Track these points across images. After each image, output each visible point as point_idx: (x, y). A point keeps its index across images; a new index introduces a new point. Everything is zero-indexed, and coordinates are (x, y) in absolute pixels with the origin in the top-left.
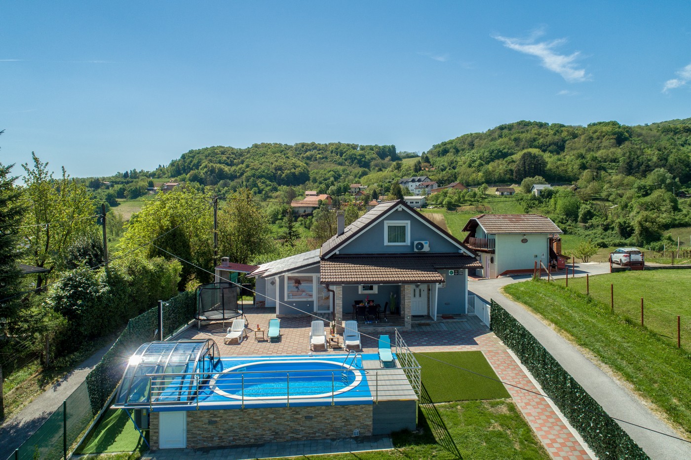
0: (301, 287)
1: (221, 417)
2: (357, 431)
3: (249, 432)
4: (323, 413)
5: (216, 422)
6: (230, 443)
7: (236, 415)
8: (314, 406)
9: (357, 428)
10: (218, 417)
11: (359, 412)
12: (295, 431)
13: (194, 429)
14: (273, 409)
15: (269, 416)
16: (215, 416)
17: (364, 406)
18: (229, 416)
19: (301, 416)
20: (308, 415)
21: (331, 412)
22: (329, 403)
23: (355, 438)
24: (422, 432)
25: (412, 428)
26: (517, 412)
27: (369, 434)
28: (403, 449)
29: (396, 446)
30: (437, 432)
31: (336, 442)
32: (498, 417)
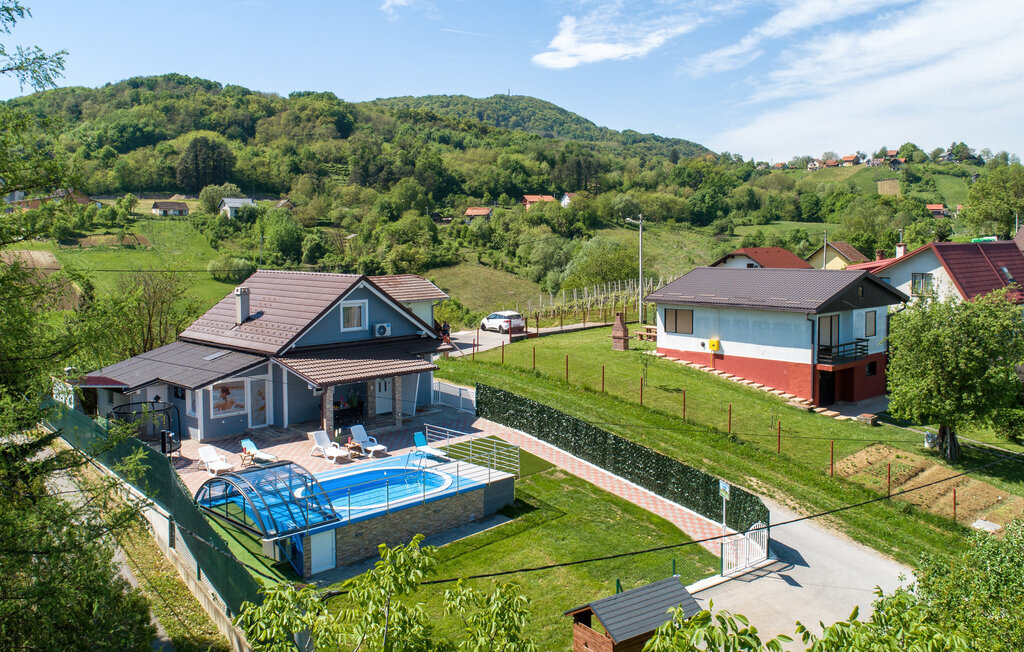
0: (229, 397)
1: (367, 527)
2: (473, 515)
4: (448, 505)
5: (362, 534)
7: (379, 523)
8: (441, 500)
9: (473, 512)
10: (364, 528)
11: (474, 497)
13: (343, 546)
14: (410, 509)
15: (406, 517)
16: (361, 528)
17: (477, 491)
18: (373, 525)
19: (431, 512)
20: (436, 509)
21: (454, 502)
22: (455, 493)
23: (473, 522)
24: (520, 505)
25: (511, 503)
26: (572, 475)
27: (481, 516)
28: (520, 518)
29: (513, 518)
30: (531, 502)
31: (462, 529)
32: (563, 481)
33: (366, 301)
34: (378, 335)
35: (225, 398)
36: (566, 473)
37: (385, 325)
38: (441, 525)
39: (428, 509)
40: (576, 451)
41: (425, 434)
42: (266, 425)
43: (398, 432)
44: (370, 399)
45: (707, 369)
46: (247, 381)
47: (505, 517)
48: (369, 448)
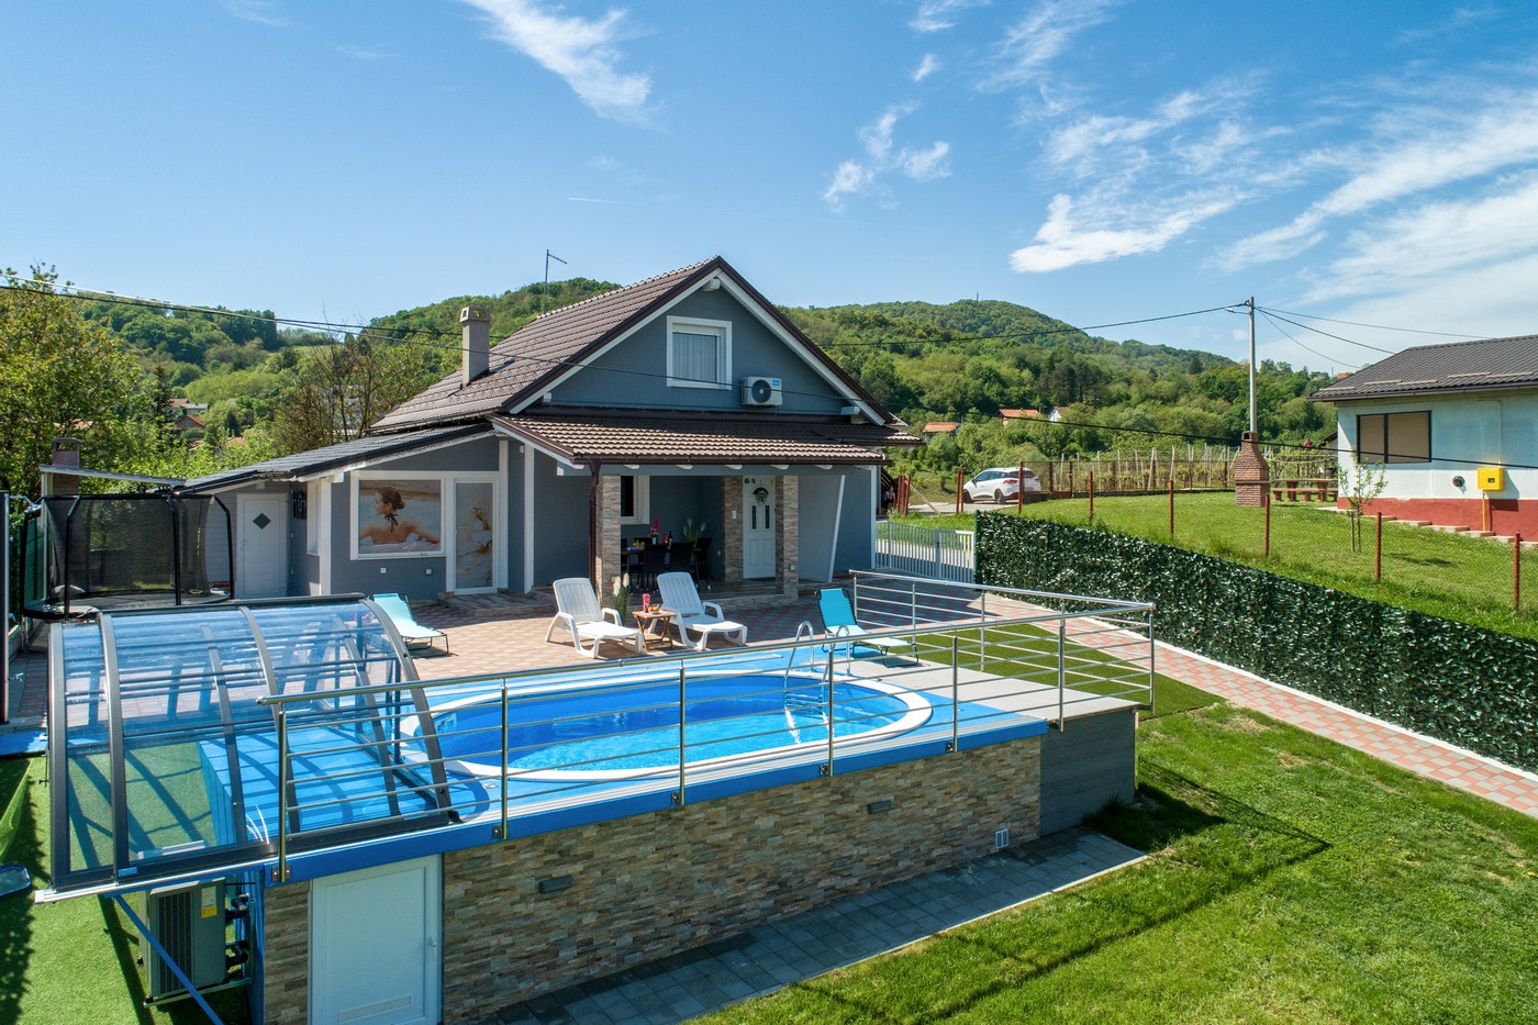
0: (401, 515)
1: (590, 856)
2: (1004, 830)
3: (691, 898)
4: (919, 785)
5: (568, 880)
6: (621, 960)
7: (646, 840)
8: (895, 766)
9: (1005, 819)
10: (577, 859)
11: (1009, 766)
12: (839, 867)
13: (477, 932)
14: (772, 792)
15: (758, 822)
16: (565, 856)
17: (1019, 745)
18: (620, 847)
19: (856, 807)
20: (876, 799)
21: (939, 778)
22: (947, 745)
23: (1004, 853)
24: (1154, 805)
25: (1127, 797)
26: (1283, 726)
27: (1031, 836)
28: (1169, 851)
29: (1146, 849)
30: (1189, 797)
31: (967, 876)
32: (1264, 739)
33: (728, 325)
34: (751, 401)
35: (390, 516)
36: (1262, 719)
37: (769, 381)
38: (893, 862)
39: (846, 797)
40: (1270, 663)
41: (849, 595)
42: (492, 590)
43: (787, 609)
44: (730, 541)
45: (1475, 534)
46: (448, 480)
47: (1114, 845)
48: (697, 627)
